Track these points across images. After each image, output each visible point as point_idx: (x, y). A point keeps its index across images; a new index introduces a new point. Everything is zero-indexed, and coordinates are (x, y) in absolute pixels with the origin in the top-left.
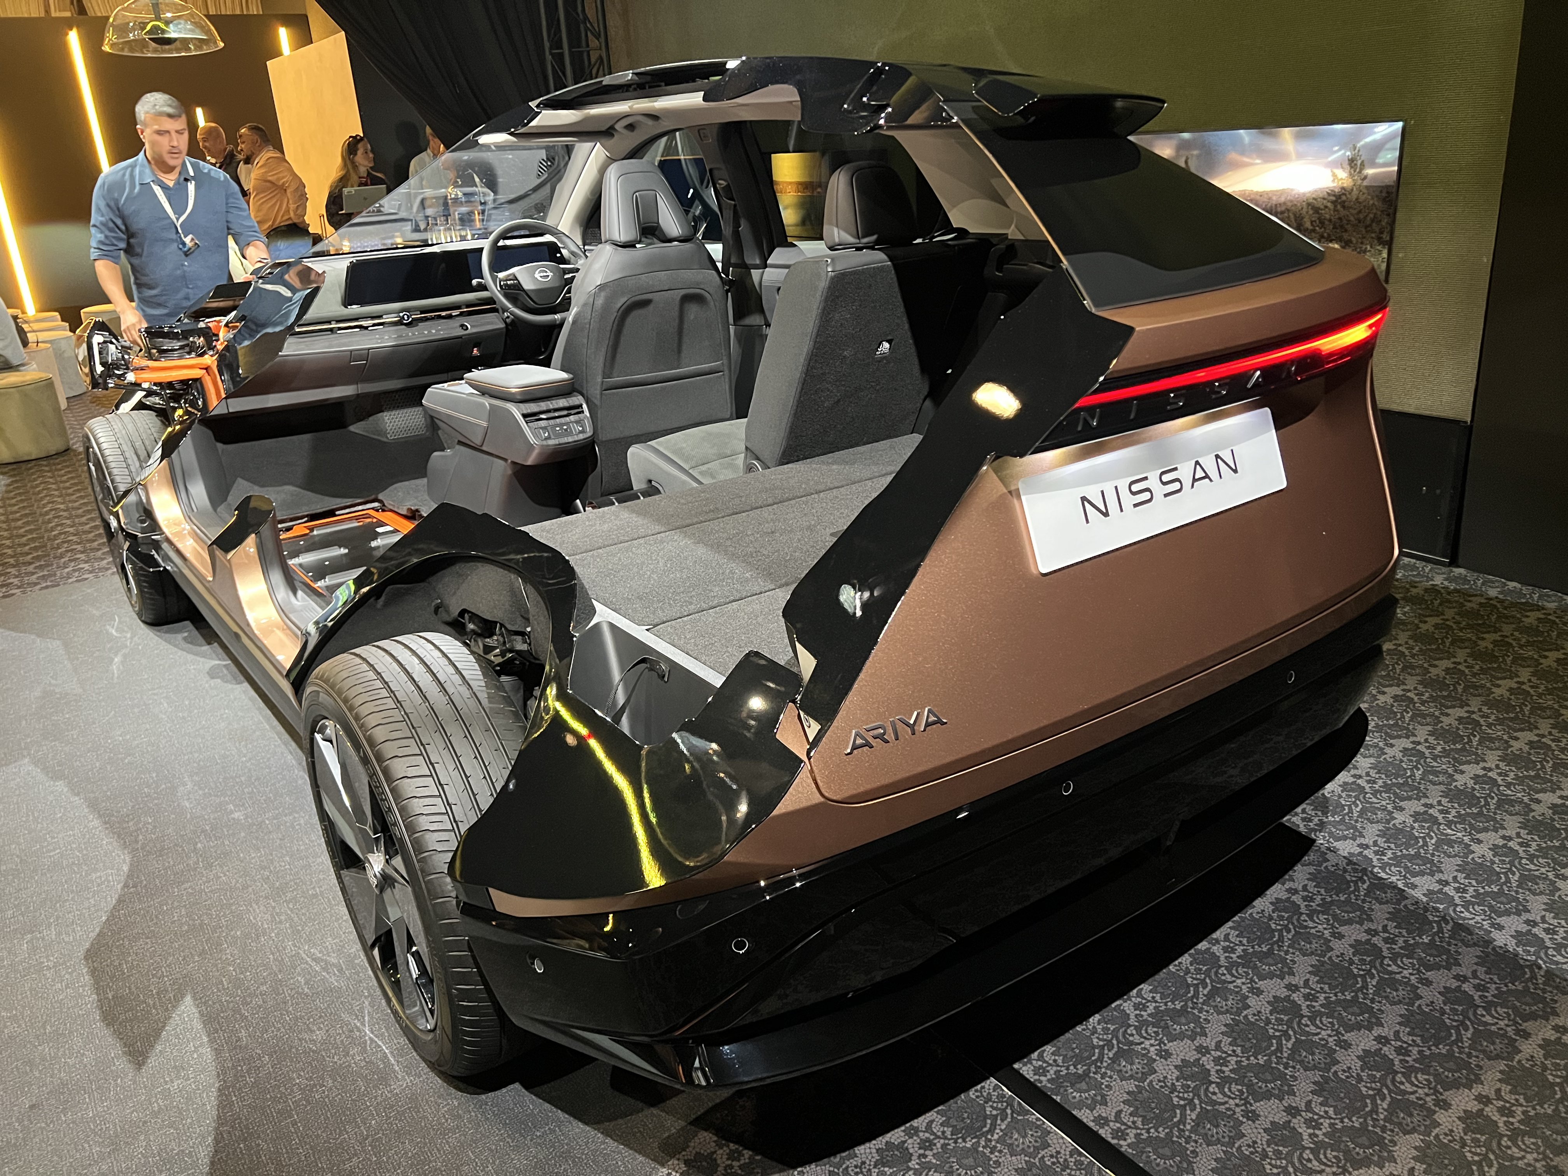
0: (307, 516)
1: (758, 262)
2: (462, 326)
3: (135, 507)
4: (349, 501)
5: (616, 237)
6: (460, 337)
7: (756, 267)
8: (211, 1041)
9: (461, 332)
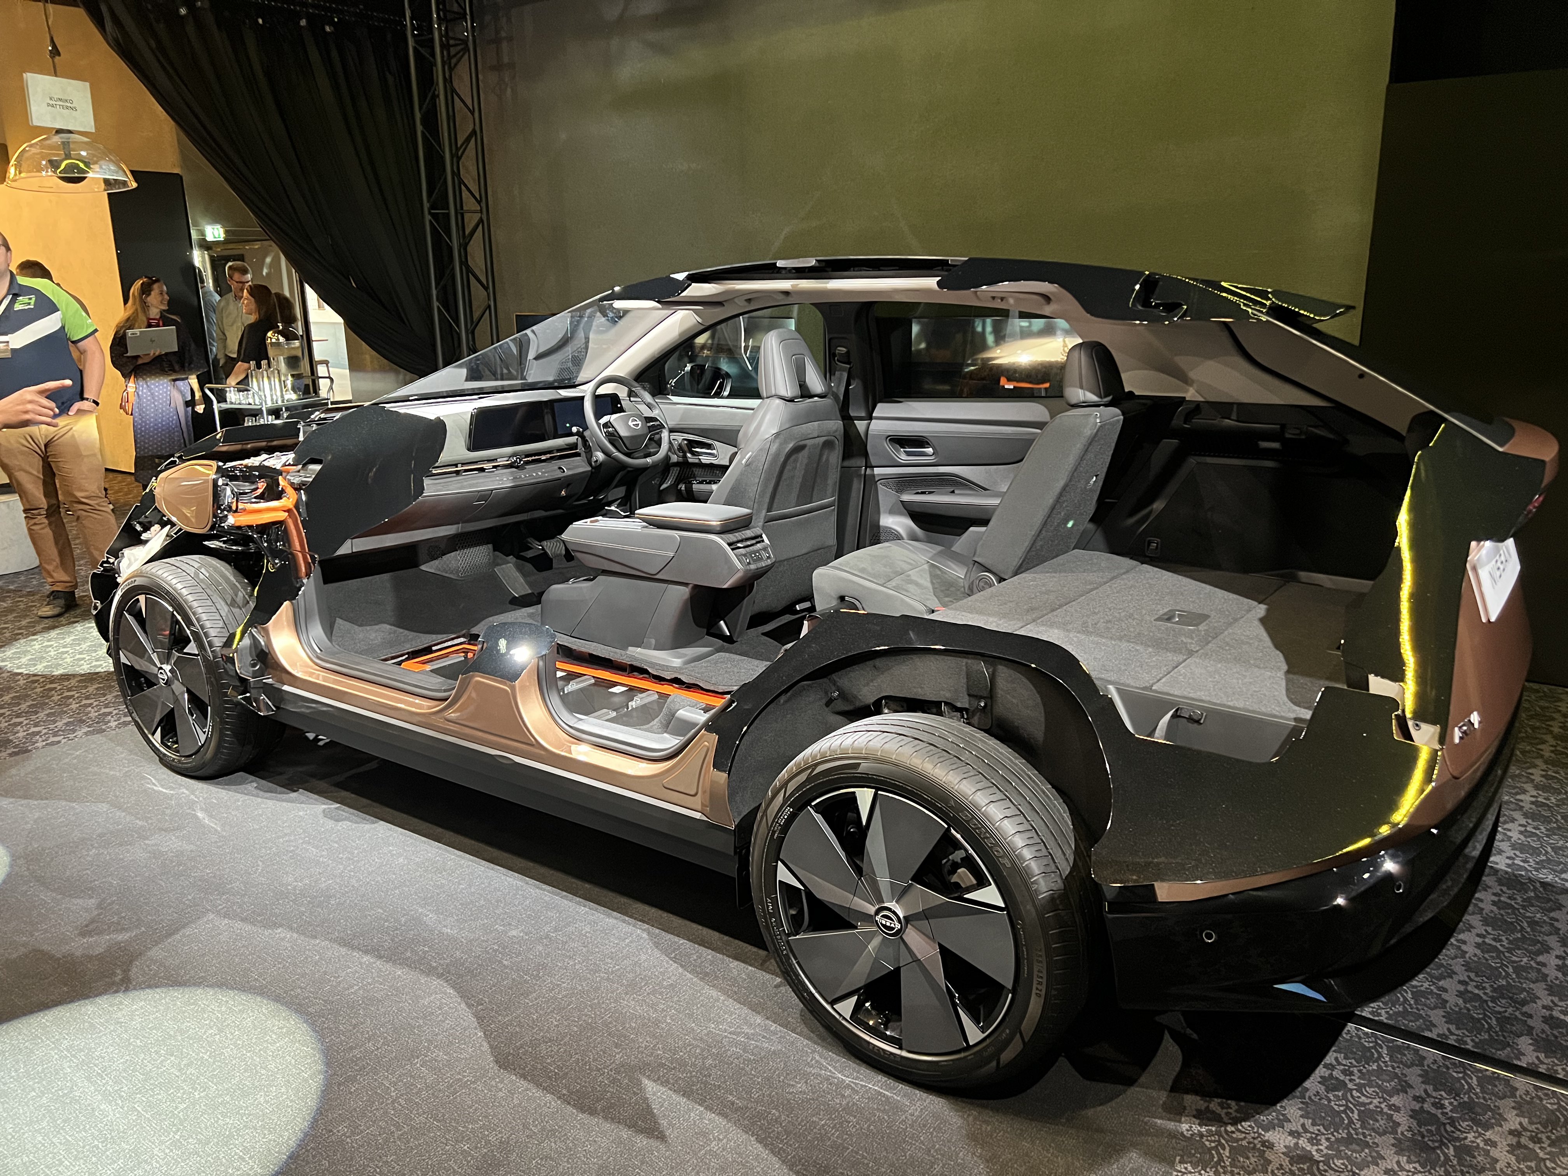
0: (407, 653)
1: (863, 414)
2: (560, 468)
3: (248, 651)
4: (445, 637)
5: (783, 393)
6: (559, 479)
7: (861, 419)
8: (709, 1108)
9: (562, 475)
